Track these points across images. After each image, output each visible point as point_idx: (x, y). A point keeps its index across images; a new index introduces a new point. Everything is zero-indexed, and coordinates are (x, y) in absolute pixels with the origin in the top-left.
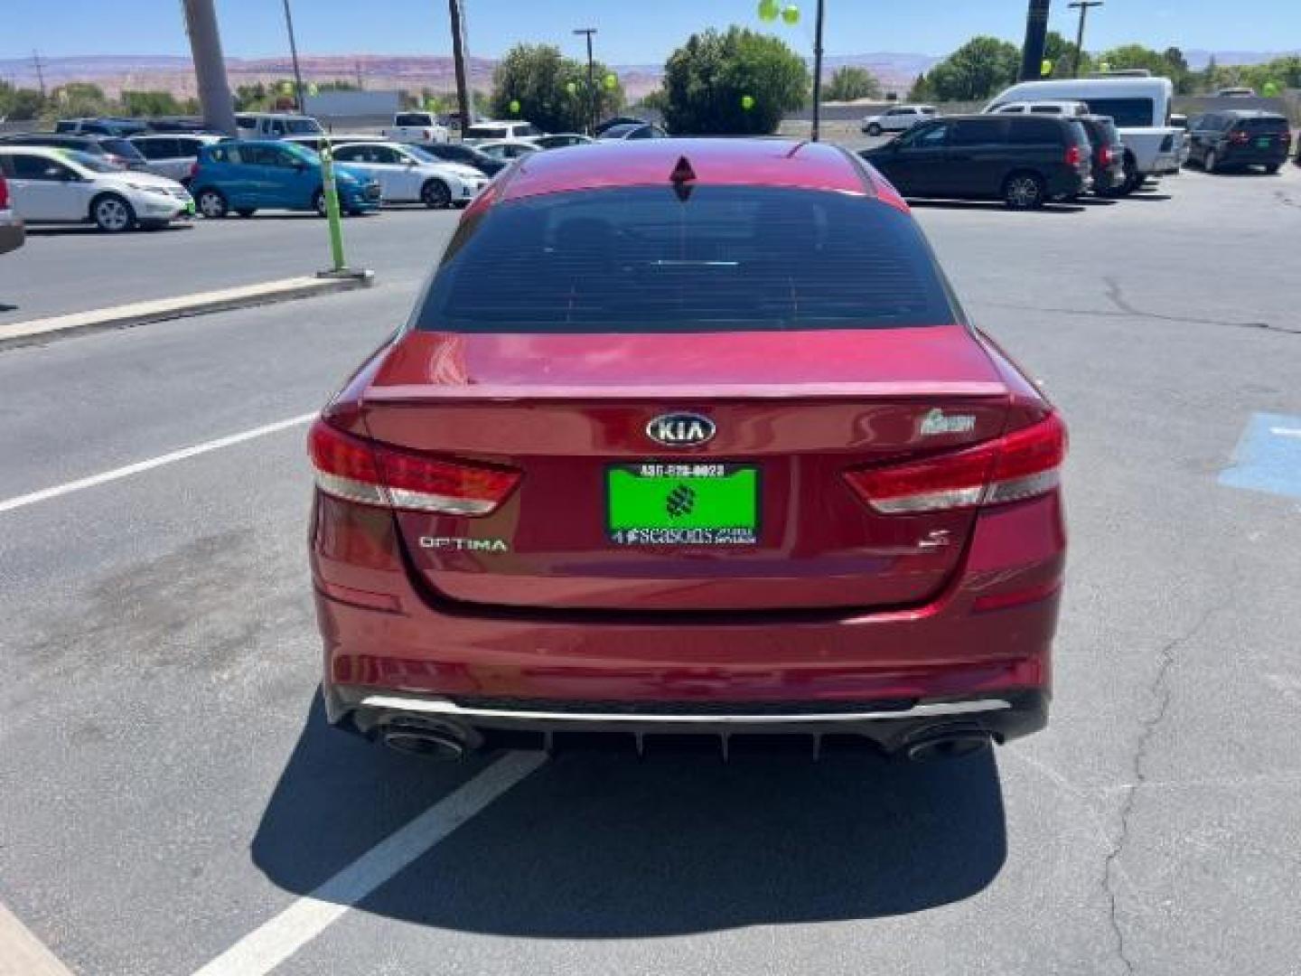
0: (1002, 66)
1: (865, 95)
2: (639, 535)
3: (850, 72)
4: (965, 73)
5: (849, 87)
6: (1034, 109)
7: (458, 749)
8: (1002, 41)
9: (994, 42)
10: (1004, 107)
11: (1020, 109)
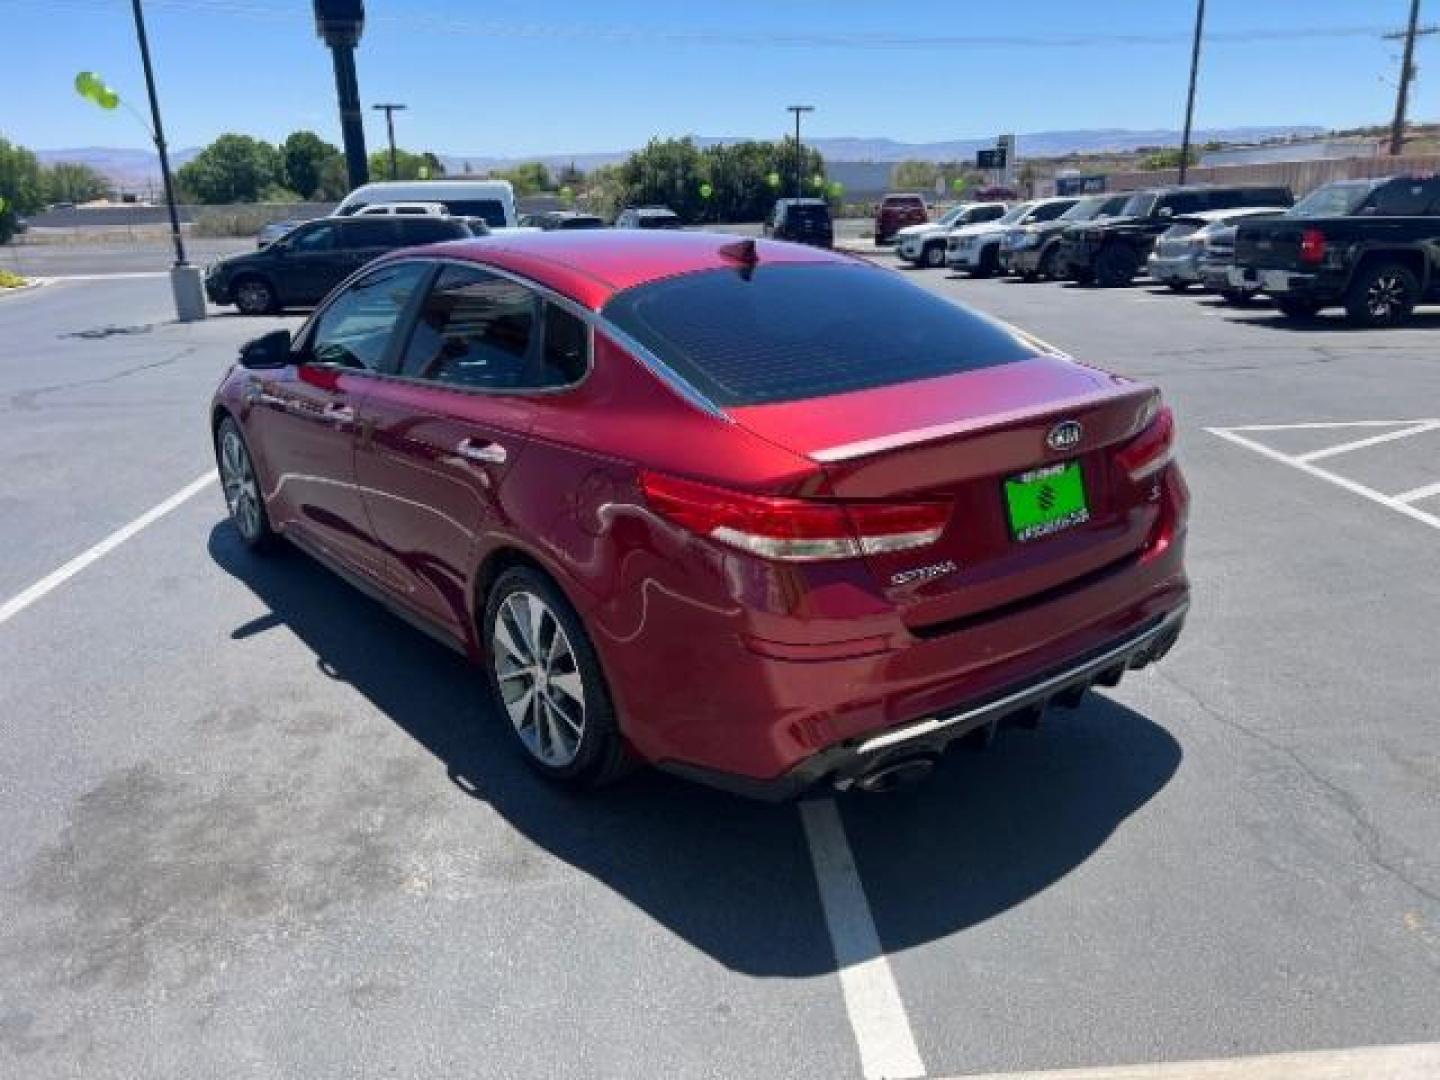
0: (263, 166)
1: (98, 197)
2: (1032, 532)
3: (68, 170)
4: (225, 174)
5: (72, 189)
6: (400, 211)
7: (929, 763)
8: (257, 140)
9: (247, 139)
10: (366, 209)
11: (385, 211)
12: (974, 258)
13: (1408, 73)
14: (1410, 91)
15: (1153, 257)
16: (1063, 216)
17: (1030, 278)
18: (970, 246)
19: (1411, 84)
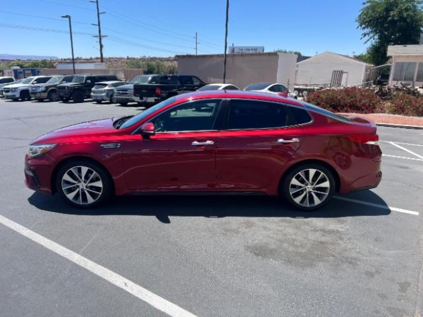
12: (18, 95)
13: (101, 46)
14: (103, 51)
15: (92, 94)
16: (48, 82)
17: (41, 100)
18: (15, 91)
19: (103, 49)
